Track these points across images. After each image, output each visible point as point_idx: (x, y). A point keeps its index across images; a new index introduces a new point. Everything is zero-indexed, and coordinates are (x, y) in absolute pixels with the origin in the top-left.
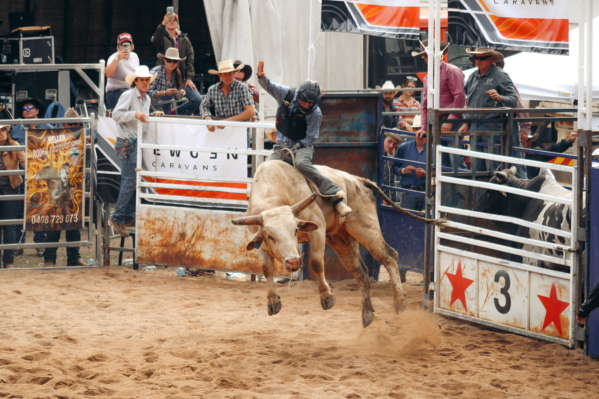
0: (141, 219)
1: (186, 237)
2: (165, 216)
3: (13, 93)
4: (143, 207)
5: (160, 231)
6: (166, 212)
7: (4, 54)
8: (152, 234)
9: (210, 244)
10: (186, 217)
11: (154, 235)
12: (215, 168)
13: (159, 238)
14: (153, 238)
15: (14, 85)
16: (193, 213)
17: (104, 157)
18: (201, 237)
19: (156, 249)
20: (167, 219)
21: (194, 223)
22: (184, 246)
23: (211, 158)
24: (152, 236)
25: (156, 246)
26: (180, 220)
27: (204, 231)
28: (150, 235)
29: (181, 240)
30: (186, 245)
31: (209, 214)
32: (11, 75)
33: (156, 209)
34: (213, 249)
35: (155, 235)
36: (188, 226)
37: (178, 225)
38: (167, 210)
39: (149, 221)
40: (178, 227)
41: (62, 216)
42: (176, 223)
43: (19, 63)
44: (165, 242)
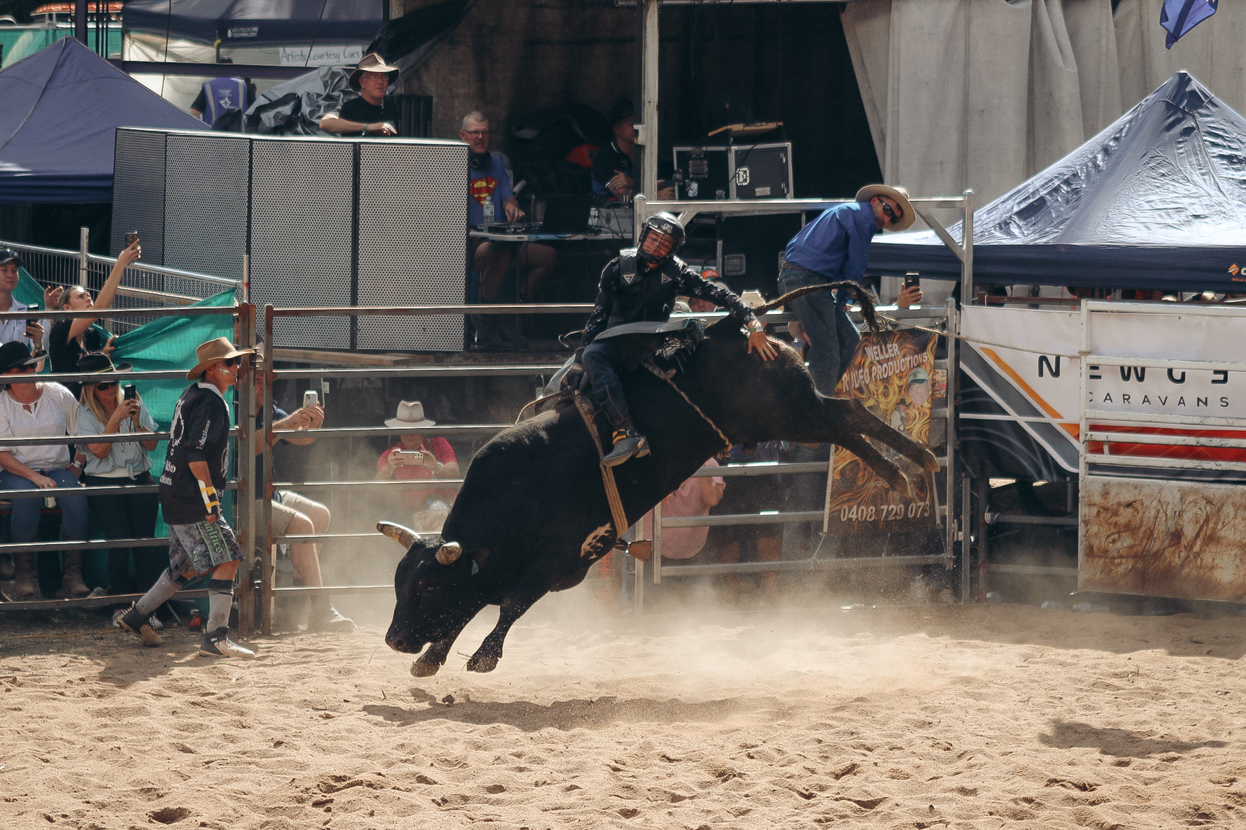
0: (1091, 505)
1: (1183, 539)
2: (1138, 498)
3: (719, 260)
4: (1093, 481)
5: (1129, 528)
6: (1140, 491)
7: (692, 180)
8: (1113, 534)
9: (1233, 553)
10: (1182, 499)
11: (1116, 536)
12: (1225, 402)
13: (1126, 541)
14: (1114, 541)
15: (720, 243)
16: (1196, 491)
17: (976, 385)
18: (1212, 539)
19: (1120, 564)
20: (1142, 504)
21: (1199, 512)
22: (1179, 557)
23: (1214, 382)
24: (1112, 537)
25: (1122, 557)
26: (1171, 506)
27: (1220, 526)
28: (1108, 537)
29: (1173, 545)
30: (1183, 555)
31: (1230, 493)
32: (712, 221)
33: (1120, 485)
34: (1238, 561)
35: (1119, 536)
36: (1187, 516)
37: (1166, 515)
38: (1142, 486)
39: (1106, 509)
40: (1166, 520)
41: (902, 506)
42: (1161, 511)
43: (727, 197)
44: (1140, 549)
